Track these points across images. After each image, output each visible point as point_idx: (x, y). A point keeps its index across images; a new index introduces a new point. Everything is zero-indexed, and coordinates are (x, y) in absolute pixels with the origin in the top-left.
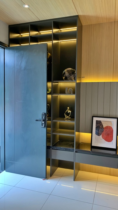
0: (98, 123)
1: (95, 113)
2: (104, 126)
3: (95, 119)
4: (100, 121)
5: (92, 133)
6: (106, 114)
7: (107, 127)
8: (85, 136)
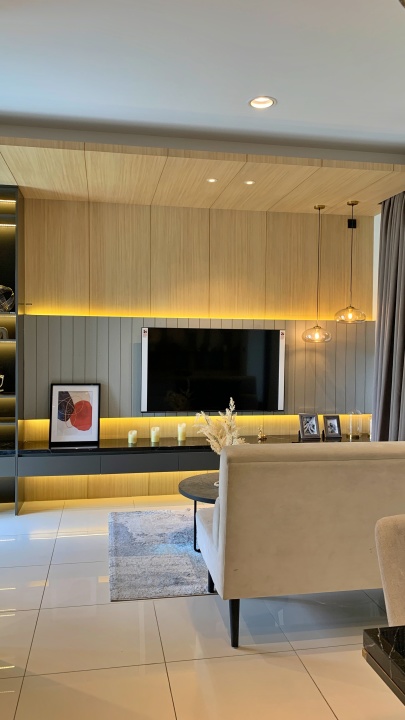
0: (64, 396)
1: (57, 378)
2: (75, 403)
3: (57, 390)
4: (67, 393)
5: (50, 418)
6: (79, 378)
7: (80, 403)
8: (37, 426)
